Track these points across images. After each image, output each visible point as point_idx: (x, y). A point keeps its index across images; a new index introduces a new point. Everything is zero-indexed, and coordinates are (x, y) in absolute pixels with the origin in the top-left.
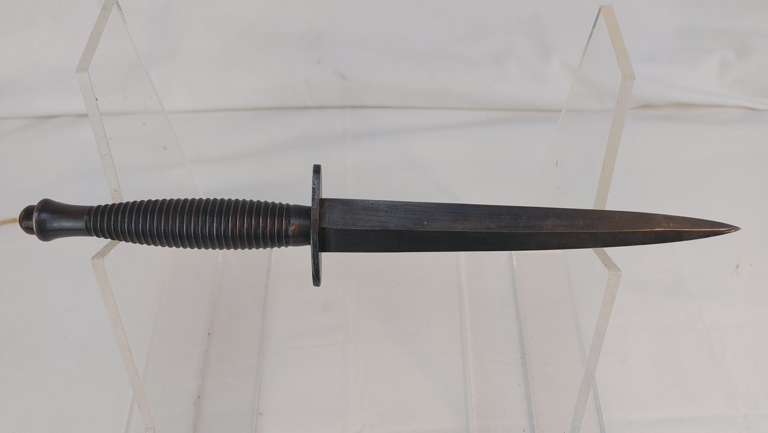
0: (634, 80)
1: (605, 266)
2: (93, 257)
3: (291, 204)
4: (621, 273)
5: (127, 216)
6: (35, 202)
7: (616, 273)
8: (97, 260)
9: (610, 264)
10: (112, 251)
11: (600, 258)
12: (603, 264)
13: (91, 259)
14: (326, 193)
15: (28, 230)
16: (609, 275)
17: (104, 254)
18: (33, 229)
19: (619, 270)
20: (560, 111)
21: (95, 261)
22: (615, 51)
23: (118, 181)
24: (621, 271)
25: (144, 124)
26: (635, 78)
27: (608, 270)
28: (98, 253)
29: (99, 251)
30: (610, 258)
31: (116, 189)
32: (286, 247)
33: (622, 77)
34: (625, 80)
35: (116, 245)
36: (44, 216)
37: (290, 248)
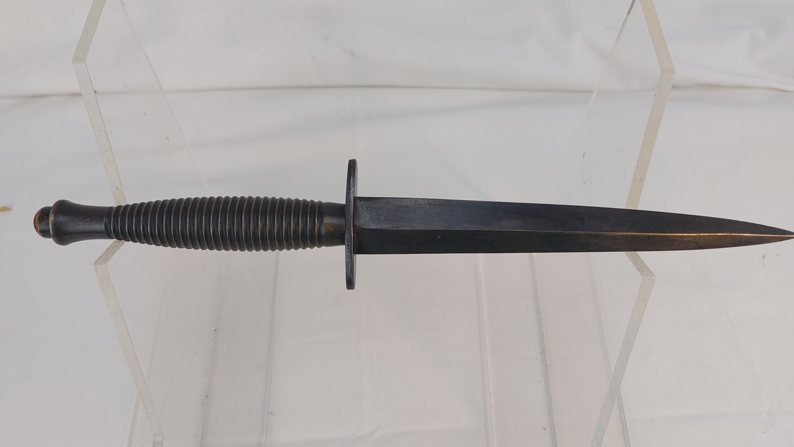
0: (673, 74)
1: (638, 270)
2: (96, 262)
3: (324, 201)
4: (654, 278)
5: (149, 217)
6: (51, 204)
7: (649, 278)
8: (100, 264)
9: (642, 268)
10: (115, 254)
11: (632, 261)
12: (635, 268)
13: (94, 264)
14: (362, 191)
15: (44, 233)
16: (642, 280)
17: (107, 258)
18: (49, 232)
19: (653, 275)
20: (592, 92)
21: (97, 266)
22: (653, 41)
23: (120, 178)
24: (654, 276)
25: (145, 114)
26: (674, 73)
27: (642, 275)
28: (100, 257)
29: (102, 255)
30: (643, 261)
31: (118, 187)
32: (318, 247)
33: (661, 71)
34: (664, 75)
35: (119, 248)
36: (61, 218)
37: (323, 248)
